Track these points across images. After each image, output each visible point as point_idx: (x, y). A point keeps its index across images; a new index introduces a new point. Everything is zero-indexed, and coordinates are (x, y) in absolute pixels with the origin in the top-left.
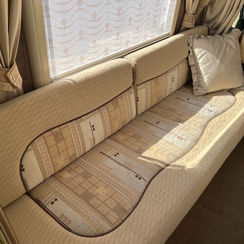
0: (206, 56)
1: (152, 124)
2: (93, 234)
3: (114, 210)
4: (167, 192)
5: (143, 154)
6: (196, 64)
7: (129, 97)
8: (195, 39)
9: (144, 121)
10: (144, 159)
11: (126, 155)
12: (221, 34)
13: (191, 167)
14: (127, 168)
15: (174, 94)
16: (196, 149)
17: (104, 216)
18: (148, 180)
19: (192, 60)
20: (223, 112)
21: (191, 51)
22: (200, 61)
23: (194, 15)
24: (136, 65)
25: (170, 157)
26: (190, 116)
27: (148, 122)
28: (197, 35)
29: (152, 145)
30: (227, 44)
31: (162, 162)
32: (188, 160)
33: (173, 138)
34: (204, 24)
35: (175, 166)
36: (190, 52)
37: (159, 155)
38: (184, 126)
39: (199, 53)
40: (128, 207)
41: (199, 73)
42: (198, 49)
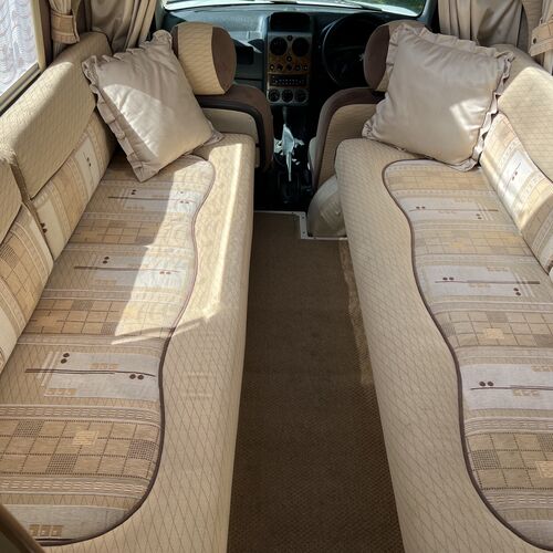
0: (132, 96)
1: (97, 268)
2: (121, 517)
3: (132, 454)
4: (202, 374)
5: (118, 332)
6: (119, 118)
7: (30, 231)
8: (96, 66)
9: (76, 268)
10: (126, 340)
11: (83, 349)
12: (136, 45)
13: (213, 314)
14: (104, 372)
15: (100, 190)
16: (203, 280)
17: (121, 476)
18: (156, 373)
19: (107, 111)
20: (206, 196)
21: (97, 92)
22: (124, 110)
23: (71, 13)
24: (14, 157)
25: (168, 313)
26: (158, 225)
27: (85, 268)
28: (94, 57)
29: (124, 307)
30: (158, 63)
31: (162, 330)
32: (201, 304)
33: (153, 277)
34: (94, 28)
35: (186, 325)
36: (96, 96)
37: (148, 320)
38: (157, 248)
39: (115, 94)
40: (153, 435)
41: (130, 134)
42: (110, 87)
